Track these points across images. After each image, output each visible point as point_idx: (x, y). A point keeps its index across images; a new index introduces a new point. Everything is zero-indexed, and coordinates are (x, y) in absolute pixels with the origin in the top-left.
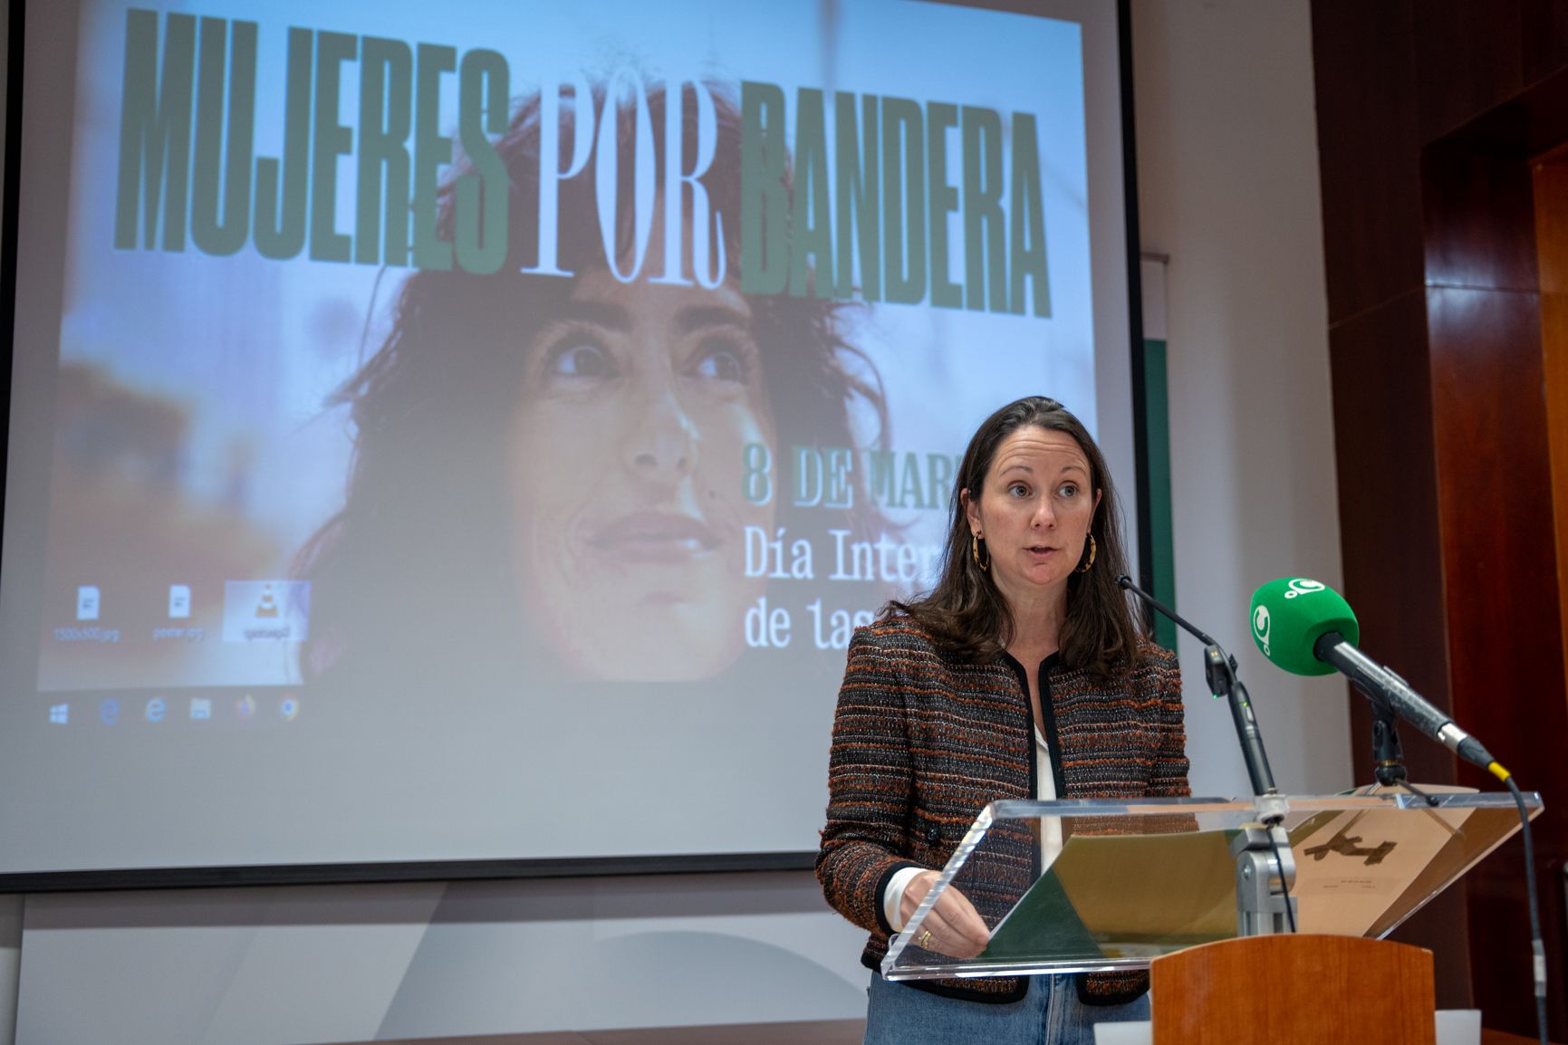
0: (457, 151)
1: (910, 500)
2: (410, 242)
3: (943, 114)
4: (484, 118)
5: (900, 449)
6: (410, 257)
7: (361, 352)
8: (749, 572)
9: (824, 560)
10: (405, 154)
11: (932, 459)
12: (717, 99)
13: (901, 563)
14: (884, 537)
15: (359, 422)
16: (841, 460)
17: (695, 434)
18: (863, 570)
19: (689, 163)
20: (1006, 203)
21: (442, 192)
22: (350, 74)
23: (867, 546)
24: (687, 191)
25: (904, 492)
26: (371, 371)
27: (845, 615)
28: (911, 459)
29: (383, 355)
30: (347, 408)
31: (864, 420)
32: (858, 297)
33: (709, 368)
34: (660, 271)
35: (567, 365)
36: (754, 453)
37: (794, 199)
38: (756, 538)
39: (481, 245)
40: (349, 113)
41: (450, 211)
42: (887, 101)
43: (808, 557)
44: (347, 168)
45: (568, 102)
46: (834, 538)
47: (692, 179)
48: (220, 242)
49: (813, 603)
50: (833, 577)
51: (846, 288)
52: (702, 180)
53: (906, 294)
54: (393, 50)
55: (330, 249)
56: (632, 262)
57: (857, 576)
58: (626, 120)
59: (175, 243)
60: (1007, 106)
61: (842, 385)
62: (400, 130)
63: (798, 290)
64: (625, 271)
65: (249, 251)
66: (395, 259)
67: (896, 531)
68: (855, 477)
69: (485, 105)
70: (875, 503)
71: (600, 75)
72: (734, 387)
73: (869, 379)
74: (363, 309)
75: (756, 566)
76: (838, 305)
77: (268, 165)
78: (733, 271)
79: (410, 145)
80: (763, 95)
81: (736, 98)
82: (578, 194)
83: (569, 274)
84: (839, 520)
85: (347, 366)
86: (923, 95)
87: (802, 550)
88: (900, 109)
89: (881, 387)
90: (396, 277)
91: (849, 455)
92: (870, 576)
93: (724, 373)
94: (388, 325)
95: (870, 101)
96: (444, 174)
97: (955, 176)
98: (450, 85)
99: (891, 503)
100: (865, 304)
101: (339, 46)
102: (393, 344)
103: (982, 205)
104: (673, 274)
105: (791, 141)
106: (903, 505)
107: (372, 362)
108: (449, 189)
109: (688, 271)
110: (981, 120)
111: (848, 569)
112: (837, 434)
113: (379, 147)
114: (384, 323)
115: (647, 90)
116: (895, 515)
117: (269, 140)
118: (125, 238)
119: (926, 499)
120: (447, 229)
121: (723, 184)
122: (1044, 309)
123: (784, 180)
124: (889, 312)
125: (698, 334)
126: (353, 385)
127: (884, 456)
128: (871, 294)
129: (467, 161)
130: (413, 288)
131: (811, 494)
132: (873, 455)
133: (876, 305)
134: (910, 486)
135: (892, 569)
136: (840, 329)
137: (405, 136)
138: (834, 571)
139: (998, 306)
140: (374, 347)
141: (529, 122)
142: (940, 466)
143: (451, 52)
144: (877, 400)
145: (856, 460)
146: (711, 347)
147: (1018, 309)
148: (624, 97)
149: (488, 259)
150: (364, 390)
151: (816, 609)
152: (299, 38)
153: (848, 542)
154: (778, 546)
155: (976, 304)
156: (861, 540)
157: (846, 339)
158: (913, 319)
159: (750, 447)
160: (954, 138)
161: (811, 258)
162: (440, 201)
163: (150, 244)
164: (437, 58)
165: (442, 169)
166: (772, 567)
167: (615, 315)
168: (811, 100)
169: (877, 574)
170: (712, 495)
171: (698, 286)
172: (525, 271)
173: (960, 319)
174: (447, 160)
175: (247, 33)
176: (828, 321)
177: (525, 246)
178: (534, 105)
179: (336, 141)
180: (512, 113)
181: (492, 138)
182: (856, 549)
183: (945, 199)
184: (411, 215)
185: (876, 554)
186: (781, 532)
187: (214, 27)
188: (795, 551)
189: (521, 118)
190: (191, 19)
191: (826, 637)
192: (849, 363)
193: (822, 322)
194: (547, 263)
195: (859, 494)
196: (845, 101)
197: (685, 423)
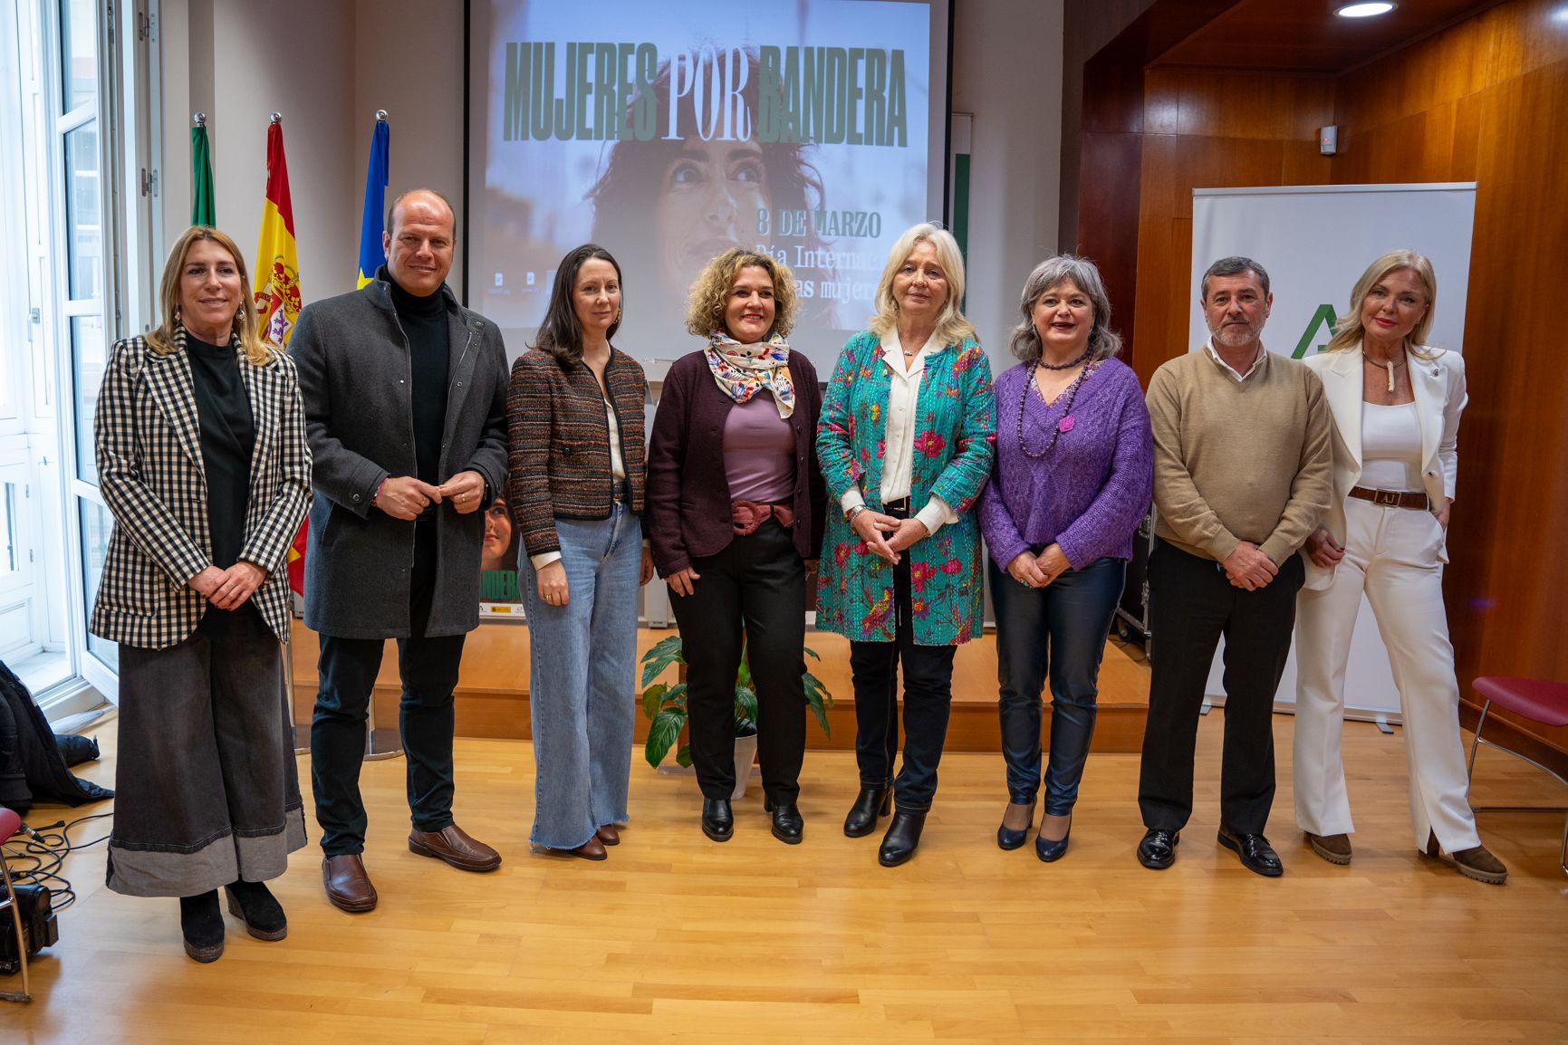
0: (635, 89)
1: (833, 232)
2: (616, 129)
3: (856, 53)
4: (647, 73)
5: (829, 210)
6: (616, 135)
7: (597, 177)
10: (614, 91)
11: (844, 214)
12: (748, 55)
13: (828, 259)
14: (820, 248)
15: (597, 207)
16: (801, 215)
17: (735, 206)
18: (809, 263)
20: (886, 94)
22: (591, 59)
23: (812, 252)
24: (734, 98)
25: (830, 228)
26: (601, 184)
28: (834, 214)
29: (605, 177)
30: (591, 199)
31: (812, 196)
32: (812, 142)
33: (742, 176)
34: (722, 135)
35: (681, 178)
36: (762, 212)
37: (783, 98)
39: (645, 128)
40: (591, 77)
41: (632, 115)
42: (829, 49)
43: (785, 258)
44: (591, 100)
45: (682, 63)
46: (797, 249)
47: (736, 93)
48: (542, 135)
52: (741, 93)
53: (835, 139)
54: (608, 48)
55: (584, 135)
56: (709, 131)
57: (806, 266)
59: (525, 137)
60: (889, 48)
61: (803, 181)
62: (612, 82)
63: (784, 140)
64: (706, 136)
65: (553, 138)
66: (610, 137)
67: (825, 246)
68: (807, 223)
69: (647, 68)
70: (816, 233)
71: (696, 49)
72: (755, 184)
73: (816, 178)
74: (597, 160)
76: (803, 146)
77: (559, 102)
78: (754, 133)
79: (616, 88)
80: (770, 51)
82: (686, 104)
83: (682, 138)
84: (799, 241)
85: (591, 183)
86: (847, 44)
87: (781, 254)
88: (836, 52)
89: (821, 181)
90: (611, 144)
92: (812, 266)
93: (749, 178)
94: (607, 165)
95: (821, 50)
96: (630, 99)
97: (861, 82)
98: (632, 60)
99: (824, 234)
100: (815, 144)
101: (586, 48)
103: (874, 95)
104: (727, 136)
105: (783, 72)
106: (829, 234)
109: (734, 134)
110: (876, 55)
111: (803, 263)
112: (801, 204)
113: (603, 90)
114: (606, 164)
116: (825, 239)
117: (560, 92)
118: (507, 137)
119: (841, 232)
120: (631, 123)
121: (751, 95)
122: (903, 143)
123: (779, 90)
124: (824, 147)
125: (738, 162)
126: (593, 191)
127: (821, 213)
128: (818, 140)
129: (639, 92)
130: (617, 148)
131: (787, 231)
132: (816, 212)
133: (821, 145)
134: (833, 226)
135: (823, 263)
136: (803, 156)
137: (614, 85)
139: (880, 143)
140: (602, 174)
141: (665, 73)
142: (848, 216)
143: (632, 45)
144: (819, 188)
145: (808, 216)
146: (746, 167)
147: (890, 143)
148: (707, 58)
149: (647, 135)
150: (598, 192)
152: (571, 47)
155: (869, 142)
156: (809, 250)
157: (806, 161)
158: (839, 151)
159: (760, 211)
160: (862, 64)
161: (791, 125)
162: (628, 111)
163: (516, 139)
164: (627, 49)
165: (629, 97)
167: (701, 155)
168: (792, 52)
169: (816, 265)
173: (861, 149)
174: (631, 93)
175: (551, 47)
176: (797, 153)
177: (663, 127)
178: (668, 65)
179: (586, 88)
180: (658, 70)
181: (650, 82)
182: (807, 254)
183: (856, 94)
184: (616, 118)
185: (816, 256)
186: (773, 247)
187: (538, 46)
189: (662, 72)
190: (530, 44)
192: (806, 171)
193: (795, 154)
194: (673, 134)
195: (809, 229)
196: (809, 51)
197: (731, 200)
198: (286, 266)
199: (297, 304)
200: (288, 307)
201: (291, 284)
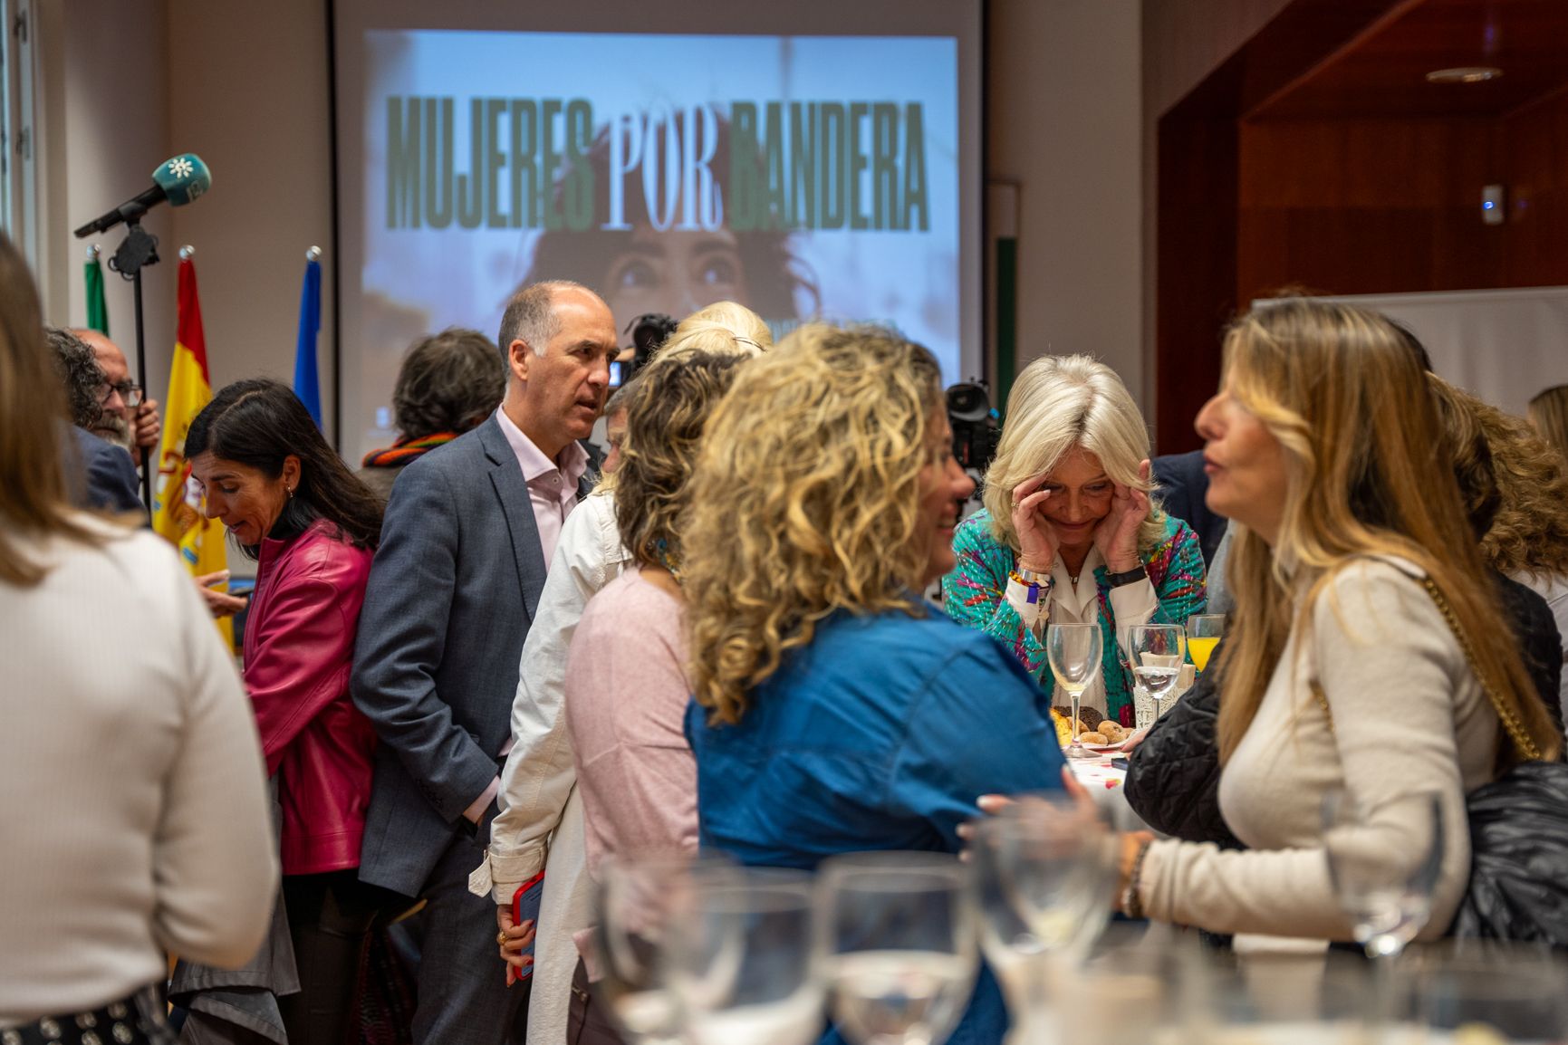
0: (564, 161)
2: (540, 215)
3: (859, 109)
4: (580, 139)
6: (540, 223)
7: (514, 279)
10: (536, 164)
20: (900, 161)
22: (504, 121)
32: (803, 228)
33: (711, 277)
35: (629, 279)
37: (762, 171)
39: (579, 214)
40: (505, 144)
42: (823, 105)
44: (505, 176)
45: (627, 125)
48: (439, 223)
51: (795, 224)
53: (832, 224)
54: (527, 105)
55: (497, 222)
59: (416, 225)
60: (902, 98)
61: (791, 282)
62: (532, 151)
65: (454, 226)
66: (532, 226)
69: (579, 132)
71: (645, 106)
73: (808, 277)
74: (515, 258)
77: (462, 179)
78: (727, 220)
79: (538, 159)
80: (744, 109)
81: (727, 113)
82: (633, 181)
86: (845, 95)
88: (831, 109)
95: (812, 106)
96: (558, 174)
97: (866, 147)
98: (559, 123)
100: (807, 232)
101: (497, 106)
103: (884, 164)
104: (689, 223)
105: (762, 136)
108: (561, 184)
109: (698, 219)
110: (885, 111)
113: (521, 162)
117: (462, 164)
118: (391, 224)
120: (559, 207)
121: (720, 168)
122: (924, 225)
123: (756, 162)
124: (823, 237)
128: (810, 225)
129: (570, 165)
133: (814, 232)
137: (536, 155)
139: (894, 226)
143: (560, 102)
144: (814, 290)
147: (906, 227)
149: (581, 223)
152: (476, 104)
155: (878, 226)
158: (836, 241)
160: (866, 125)
161: (774, 206)
163: (404, 227)
164: (552, 106)
165: (556, 171)
168: (774, 109)
173: (868, 238)
174: (559, 166)
175: (448, 104)
177: (603, 212)
178: (606, 130)
179: (497, 160)
183: (859, 162)
184: (540, 200)
187: (431, 102)
190: (420, 100)
192: (796, 269)
194: (617, 221)
196: (796, 108)
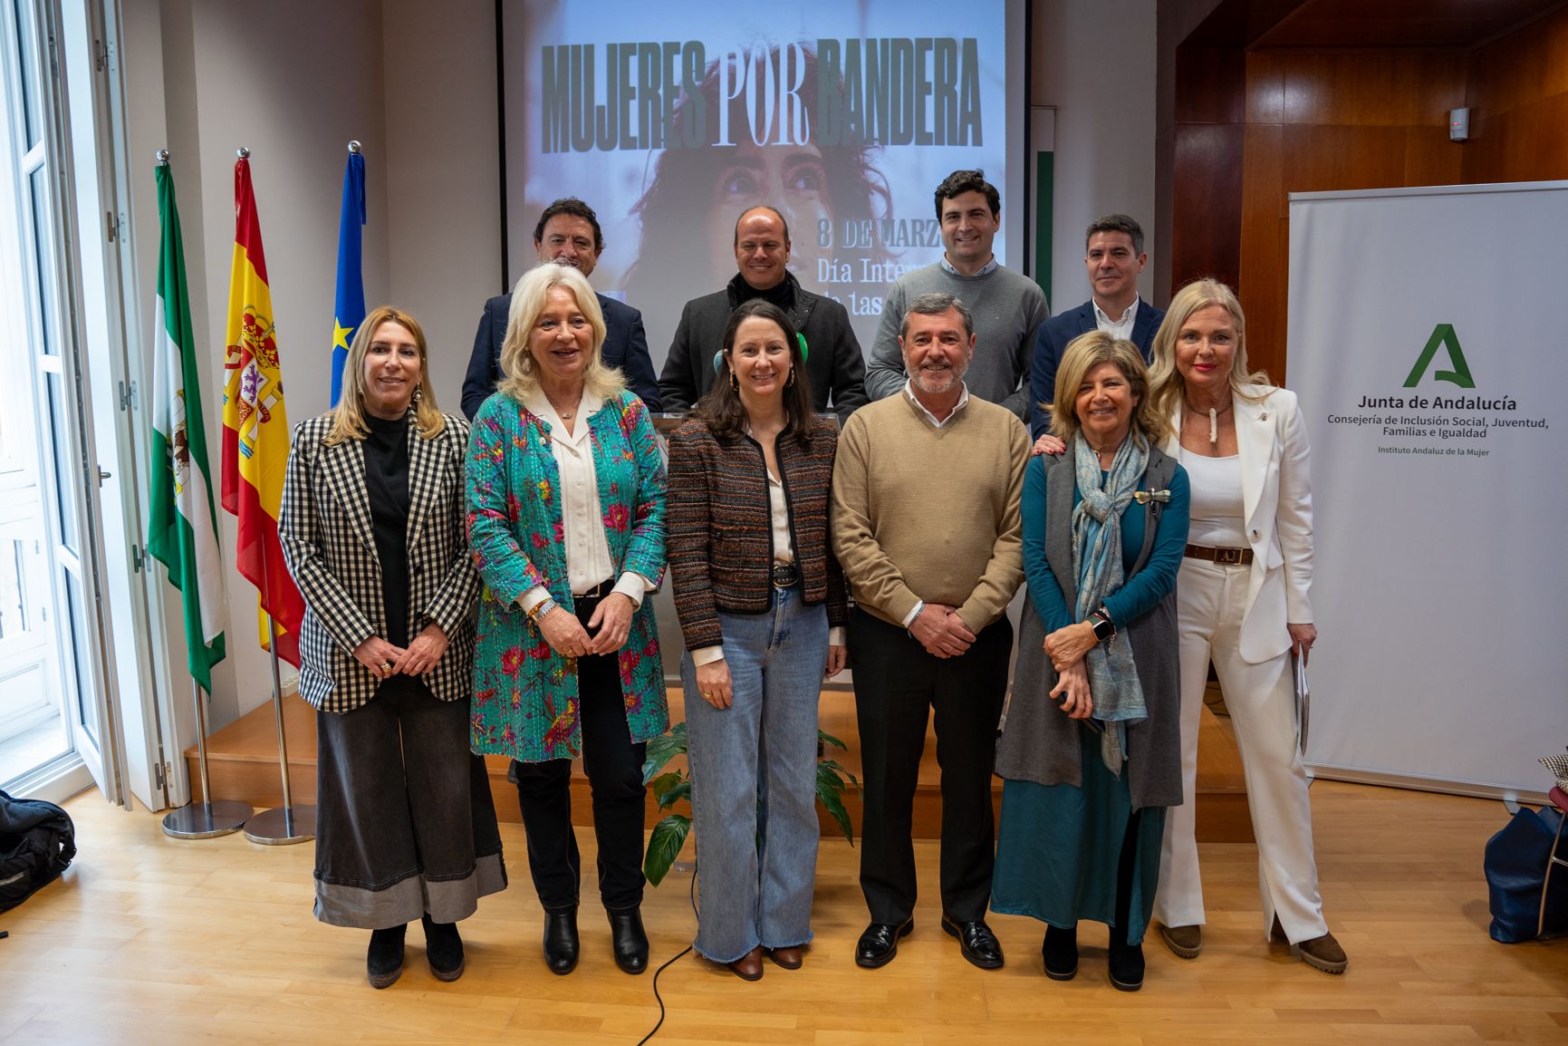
0: (682, 92)
1: (902, 242)
2: (662, 137)
3: (924, 44)
4: (694, 74)
5: (897, 217)
6: (662, 143)
8: (820, 280)
9: (857, 273)
10: (659, 95)
11: (914, 222)
12: (805, 50)
13: (897, 273)
14: (888, 261)
15: (643, 221)
18: (877, 277)
19: (791, 85)
20: (958, 88)
21: (676, 112)
22: (634, 61)
23: (879, 266)
24: (790, 98)
25: (899, 238)
26: (646, 198)
27: (867, 299)
28: (903, 222)
29: (652, 190)
30: (637, 215)
31: (879, 204)
33: (801, 184)
34: (778, 140)
35: (734, 188)
36: (823, 223)
38: (824, 263)
40: (634, 80)
42: (894, 40)
43: (849, 272)
44: (634, 106)
45: (733, 61)
46: (863, 262)
47: (792, 92)
48: (583, 146)
49: (852, 294)
50: (861, 281)
51: (871, 140)
52: (796, 92)
53: (902, 140)
54: (652, 48)
55: (629, 144)
56: (764, 135)
57: (874, 280)
58: (760, 67)
59: (565, 149)
60: (960, 38)
61: (869, 188)
62: (656, 86)
64: (760, 141)
65: (595, 148)
66: (656, 146)
67: (894, 258)
68: (874, 233)
69: (694, 68)
70: (883, 245)
71: (747, 46)
72: (814, 193)
73: (882, 184)
74: (642, 172)
75: (824, 278)
76: (867, 148)
77: (601, 108)
79: (661, 92)
80: (829, 45)
81: (814, 49)
82: (738, 106)
84: (865, 254)
85: (637, 196)
86: (912, 33)
87: (846, 268)
88: (901, 44)
89: (888, 188)
90: (657, 153)
91: (871, 222)
92: (880, 280)
93: (808, 186)
94: (654, 176)
95: (884, 42)
96: (676, 103)
97: (930, 76)
98: (678, 61)
99: (892, 245)
100: (881, 146)
101: (628, 49)
102: (657, 184)
103: (944, 90)
104: (783, 140)
105: (843, 68)
106: (898, 245)
107: (647, 194)
108: (680, 109)
109: (791, 138)
110: (947, 45)
111: (869, 277)
112: (866, 212)
113: (647, 94)
114: (652, 175)
115: (770, 50)
117: (601, 98)
118: (546, 149)
119: (910, 242)
121: (809, 94)
122: (978, 141)
124: (892, 149)
126: (640, 205)
127: (889, 222)
128: (883, 142)
129: (687, 96)
130: (663, 157)
131: (851, 243)
132: (884, 222)
133: (886, 146)
134: (902, 236)
135: (892, 276)
137: (659, 88)
138: (863, 279)
139: (952, 142)
140: (648, 186)
141: (714, 73)
142: (918, 224)
143: (678, 44)
144: (886, 194)
145: (874, 225)
147: (964, 143)
148: (759, 55)
150: (645, 206)
151: (853, 296)
152: (611, 48)
153: (869, 264)
154: (835, 267)
155: (940, 142)
157: (870, 165)
158: (906, 152)
159: (821, 221)
160: (930, 57)
161: (853, 126)
162: (675, 116)
163: (556, 151)
164: (672, 48)
166: (831, 277)
167: (757, 161)
168: (853, 45)
169: (884, 279)
170: (803, 245)
171: (796, 145)
172: (714, 145)
174: (678, 97)
175: (590, 49)
176: (861, 156)
178: (716, 65)
179: (628, 93)
180: (706, 70)
182: (873, 267)
183: (924, 89)
184: (662, 124)
185: (883, 269)
186: (836, 261)
187: (576, 48)
188: (843, 270)
189: (711, 72)
190: (567, 47)
191: (857, 310)
192: (872, 177)
193: (859, 158)
194: (724, 141)
195: (875, 241)
196: (871, 43)
198: (259, 316)
199: (272, 357)
200: (263, 361)
201: (265, 335)
